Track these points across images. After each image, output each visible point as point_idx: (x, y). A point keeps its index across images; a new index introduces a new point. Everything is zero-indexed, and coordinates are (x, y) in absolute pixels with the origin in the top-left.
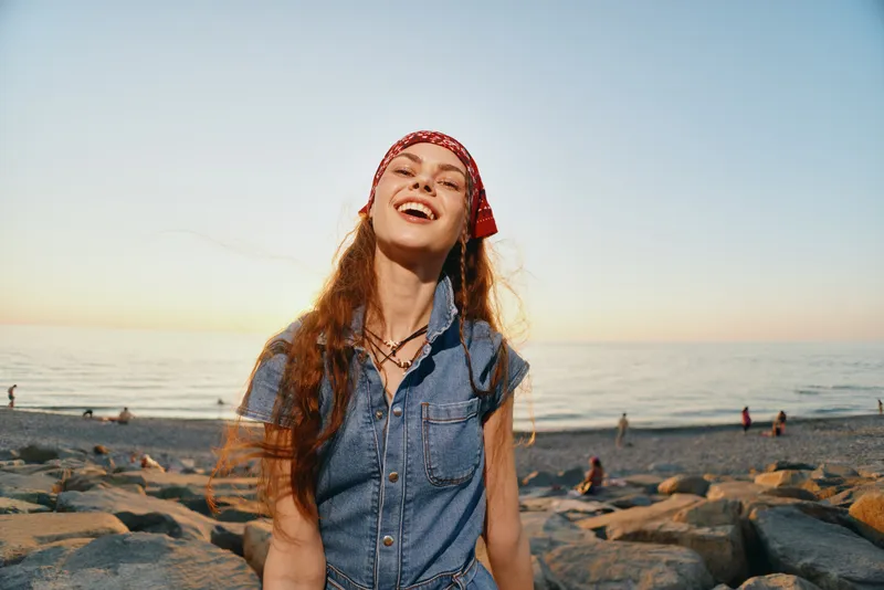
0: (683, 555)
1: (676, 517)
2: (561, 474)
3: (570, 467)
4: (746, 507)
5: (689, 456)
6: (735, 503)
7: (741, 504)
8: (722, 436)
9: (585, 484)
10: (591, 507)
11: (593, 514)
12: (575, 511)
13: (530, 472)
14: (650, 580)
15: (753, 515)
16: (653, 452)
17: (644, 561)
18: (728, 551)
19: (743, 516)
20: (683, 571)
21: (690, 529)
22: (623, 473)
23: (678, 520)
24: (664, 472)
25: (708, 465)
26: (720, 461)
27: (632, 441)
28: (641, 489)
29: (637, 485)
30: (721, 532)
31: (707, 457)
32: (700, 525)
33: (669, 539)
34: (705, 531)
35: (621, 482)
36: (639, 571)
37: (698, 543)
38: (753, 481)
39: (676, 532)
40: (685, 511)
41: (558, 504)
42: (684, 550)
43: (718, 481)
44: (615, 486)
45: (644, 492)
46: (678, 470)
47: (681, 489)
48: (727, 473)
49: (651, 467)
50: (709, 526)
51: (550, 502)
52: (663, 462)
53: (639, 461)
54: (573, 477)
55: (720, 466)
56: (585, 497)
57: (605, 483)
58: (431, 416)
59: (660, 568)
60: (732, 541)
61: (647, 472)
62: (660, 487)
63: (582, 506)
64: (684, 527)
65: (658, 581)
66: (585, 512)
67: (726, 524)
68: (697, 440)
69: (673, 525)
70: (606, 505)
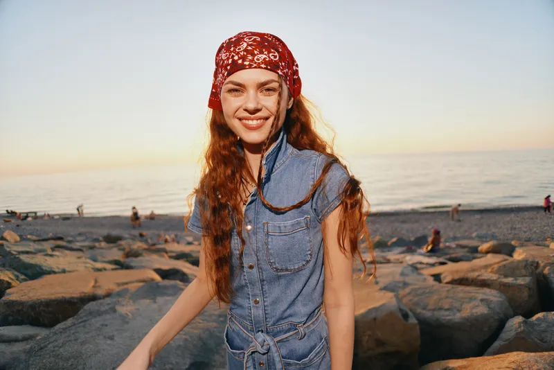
0: (493, 295)
1: (489, 270)
2: (412, 239)
3: (419, 235)
4: (542, 265)
5: (502, 228)
6: (533, 262)
7: (538, 263)
8: (527, 214)
9: (428, 245)
10: (432, 260)
11: (433, 265)
12: (421, 263)
13: (392, 237)
14: (468, 311)
15: (546, 271)
16: (476, 225)
17: (466, 298)
18: (525, 294)
19: (539, 270)
20: (492, 306)
21: (499, 278)
22: (455, 238)
23: (491, 272)
24: (483, 238)
25: (515, 234)
26: (525, 232)
27: (461, 219)
28: (466, 250)
29: (463, 247)
30: (521, 281)
31: (515, 229)
32: (506, 276)
33: (484, 284)
34: (509, 280)
35: (453, 245)
36: (461, 305)
37: (503, 288)
38: (548, 246)
39: (488, 280)
40: (496, 267)
41: (410, 259)
42: (494, 292)
43: (522, 246)
44: (449, 247)
45: (468, 252)
46: (493, 237)
47: (494, 251)
48: (529, 240)
49: (474, 235)
50: (512, 277)
51: (405, 257)
52: (483, 232)
53: (466, 231)
54: (420, 241)
55: (524, 236)
56: (428, 254)
57: (441, 245)
58: (270, 230)
59: (477, 303)
60: (529, 289)
61: (471, 238)
62: (480, 249)
63: (426, 260)
64: (494, 277)
65: (474, 311)
66: (427, 264)
67: (525, 276)
68: (507, 218)
69: (487, 275)
70: (441, 260)
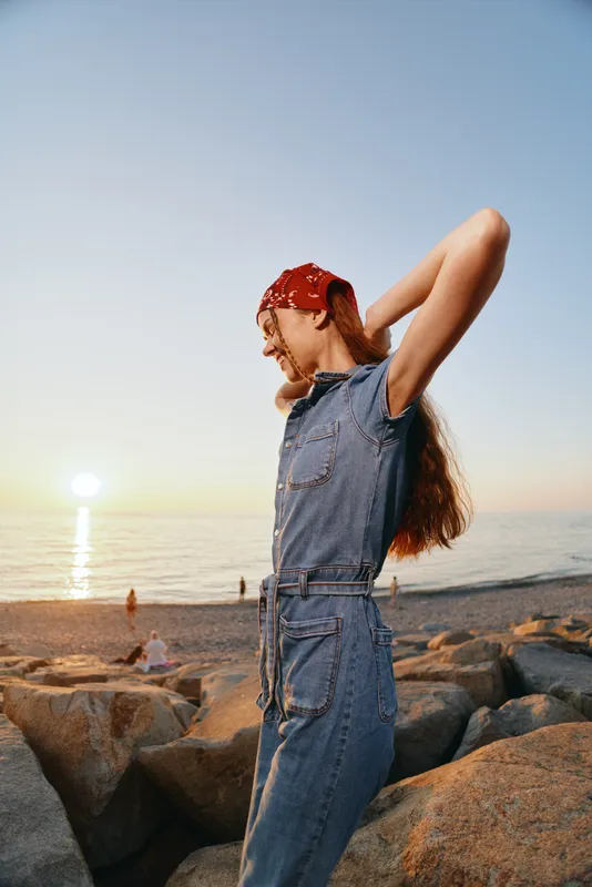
0: (450, 688)
1: (442, 659)
4: (505, 646)
5: (456, 615)
6: (494, 644)
7: (500, 645)
8: (485, 596)
14: (420, 710)
15: (510, 653)
16: (423, 614)
17: (413, 694)
18: (489, 685)
19: (502, 655)
20: (449, 699)
21: (455, 668)
23: (444, 662)
24: (432, 631)
25: (473, 622)
26: (485, 619)
27: (403, 605)
28: (412, 647)
29: (408, 644)
30: (482, 668)
31: (472, 616)
32: (464, 664)
33: (437, 677)
34: (468, 668)
36: (409, 704)
37: (462, 679)
39: (443, 671)
40: (452, 654)
42: (451, 685)
45: (416, 649)
46: (446, 628)
47: (448, 641)
49: (421, 628)
50: (472, 664)
52: (432, 623)
53: (410, 623)
55: (485, 623)
59: (429, 698)
60: (493, 676)
61: (418, 632)
62: (429, 645)
64: (449, 667)
65: (428, 709)
67: (487, 660)
68: (463, 601)
69: (441, 666)
